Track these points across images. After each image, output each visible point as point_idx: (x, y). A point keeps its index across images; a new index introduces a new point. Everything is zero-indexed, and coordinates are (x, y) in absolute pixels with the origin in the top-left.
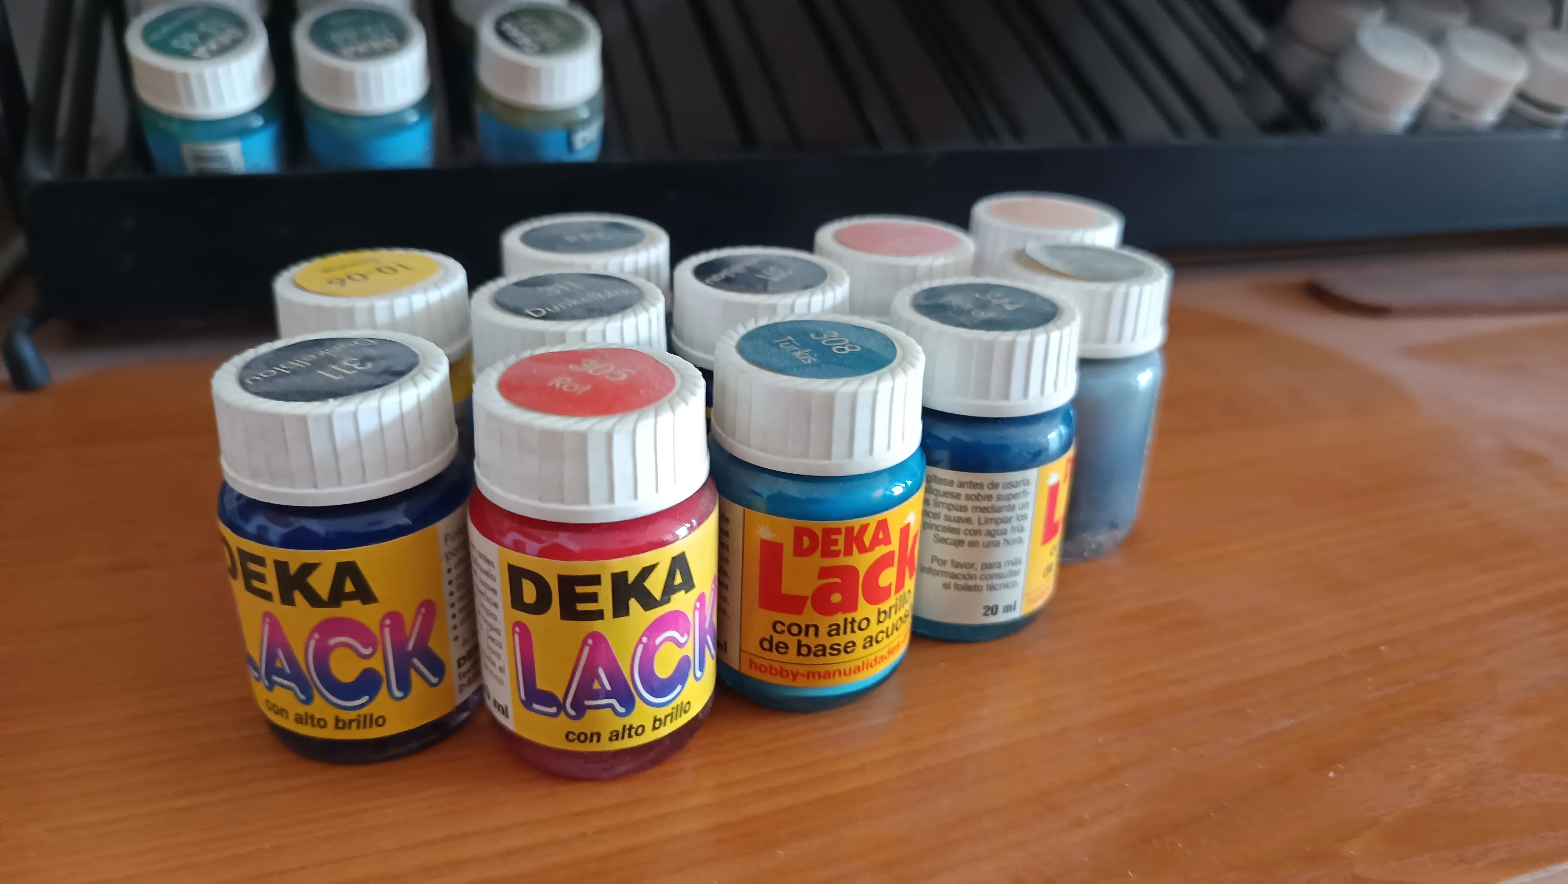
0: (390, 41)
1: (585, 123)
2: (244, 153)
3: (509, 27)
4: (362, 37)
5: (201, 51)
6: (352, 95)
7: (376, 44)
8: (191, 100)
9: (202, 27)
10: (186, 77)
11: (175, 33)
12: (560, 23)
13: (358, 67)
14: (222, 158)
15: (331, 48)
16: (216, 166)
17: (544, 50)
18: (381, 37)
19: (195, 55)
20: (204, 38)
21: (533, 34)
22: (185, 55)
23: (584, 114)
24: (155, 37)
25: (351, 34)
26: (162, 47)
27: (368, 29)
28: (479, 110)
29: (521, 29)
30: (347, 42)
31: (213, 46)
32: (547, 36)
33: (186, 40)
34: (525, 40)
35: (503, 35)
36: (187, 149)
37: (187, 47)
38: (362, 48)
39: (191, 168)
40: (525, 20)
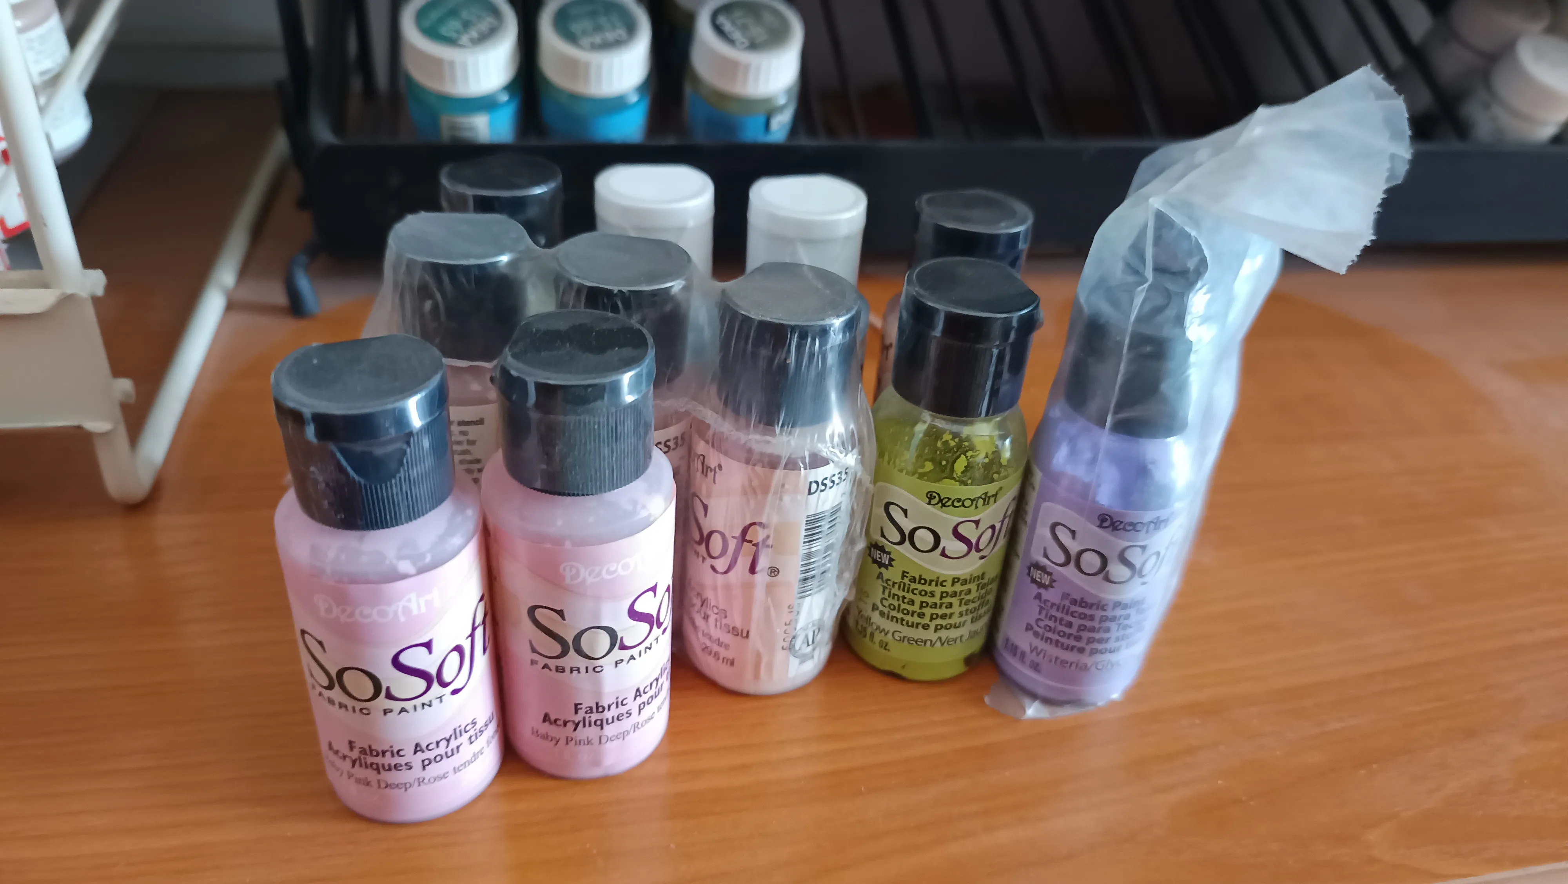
0: (621, 32)
1: (781, 109)
2: (491, 124)
3: (722, 20)
4: (598, 29)
5: (464, 39)
6: (587, 79)
7: (610, 36)
8: (453, 79)
9: (465, 14)
10: (452, 64)
11: (441, 20)
12: (768, 17)
13: (594, 58)
14: (472, 129)
15: (571, 38)
16: (467, 135)
17: (754, 46)
18: (614, 27)
19: (461, 43)
20: (466, 25)
21: (744, 28)
22: (451, 41)
23: (782, 101)
24: (427, 23)
25: (587, 24)
26: (432, 33)
27: (603, 20)
28: (688, 90)
29: (734, 23)
30: (584, 33)
31: (474, 34)
32: (758, 32)
33: (450, 27)
34: (737, 35)
35: (718, 30)
36: (445, 120)
37: (453, 35)
38: (598, 39)
39: (446, 135)
40: (738, 13)
